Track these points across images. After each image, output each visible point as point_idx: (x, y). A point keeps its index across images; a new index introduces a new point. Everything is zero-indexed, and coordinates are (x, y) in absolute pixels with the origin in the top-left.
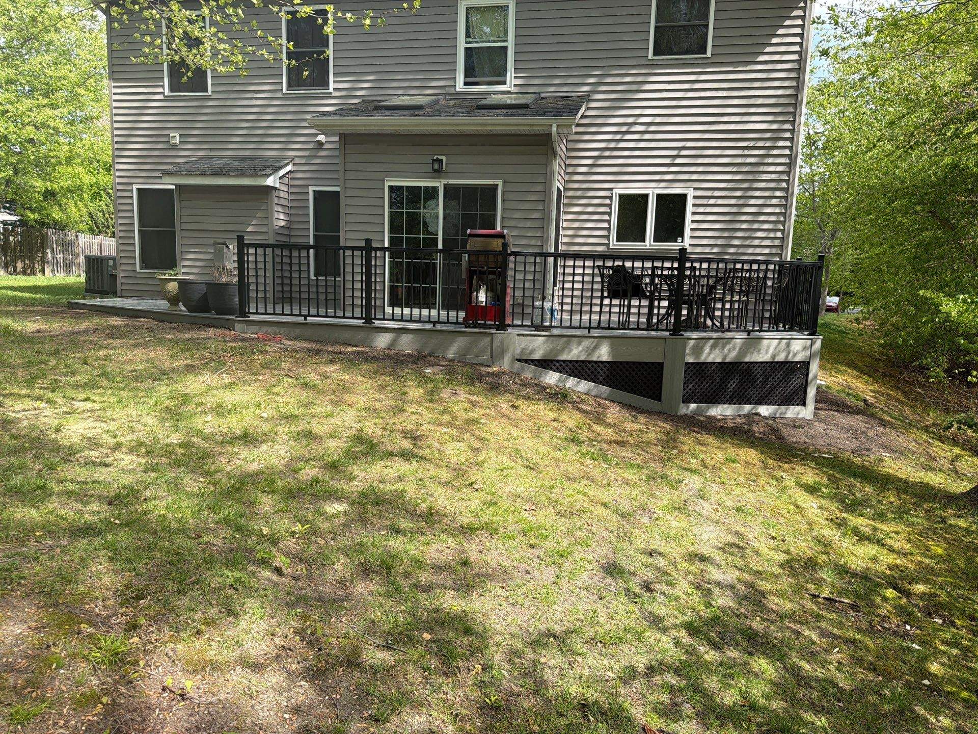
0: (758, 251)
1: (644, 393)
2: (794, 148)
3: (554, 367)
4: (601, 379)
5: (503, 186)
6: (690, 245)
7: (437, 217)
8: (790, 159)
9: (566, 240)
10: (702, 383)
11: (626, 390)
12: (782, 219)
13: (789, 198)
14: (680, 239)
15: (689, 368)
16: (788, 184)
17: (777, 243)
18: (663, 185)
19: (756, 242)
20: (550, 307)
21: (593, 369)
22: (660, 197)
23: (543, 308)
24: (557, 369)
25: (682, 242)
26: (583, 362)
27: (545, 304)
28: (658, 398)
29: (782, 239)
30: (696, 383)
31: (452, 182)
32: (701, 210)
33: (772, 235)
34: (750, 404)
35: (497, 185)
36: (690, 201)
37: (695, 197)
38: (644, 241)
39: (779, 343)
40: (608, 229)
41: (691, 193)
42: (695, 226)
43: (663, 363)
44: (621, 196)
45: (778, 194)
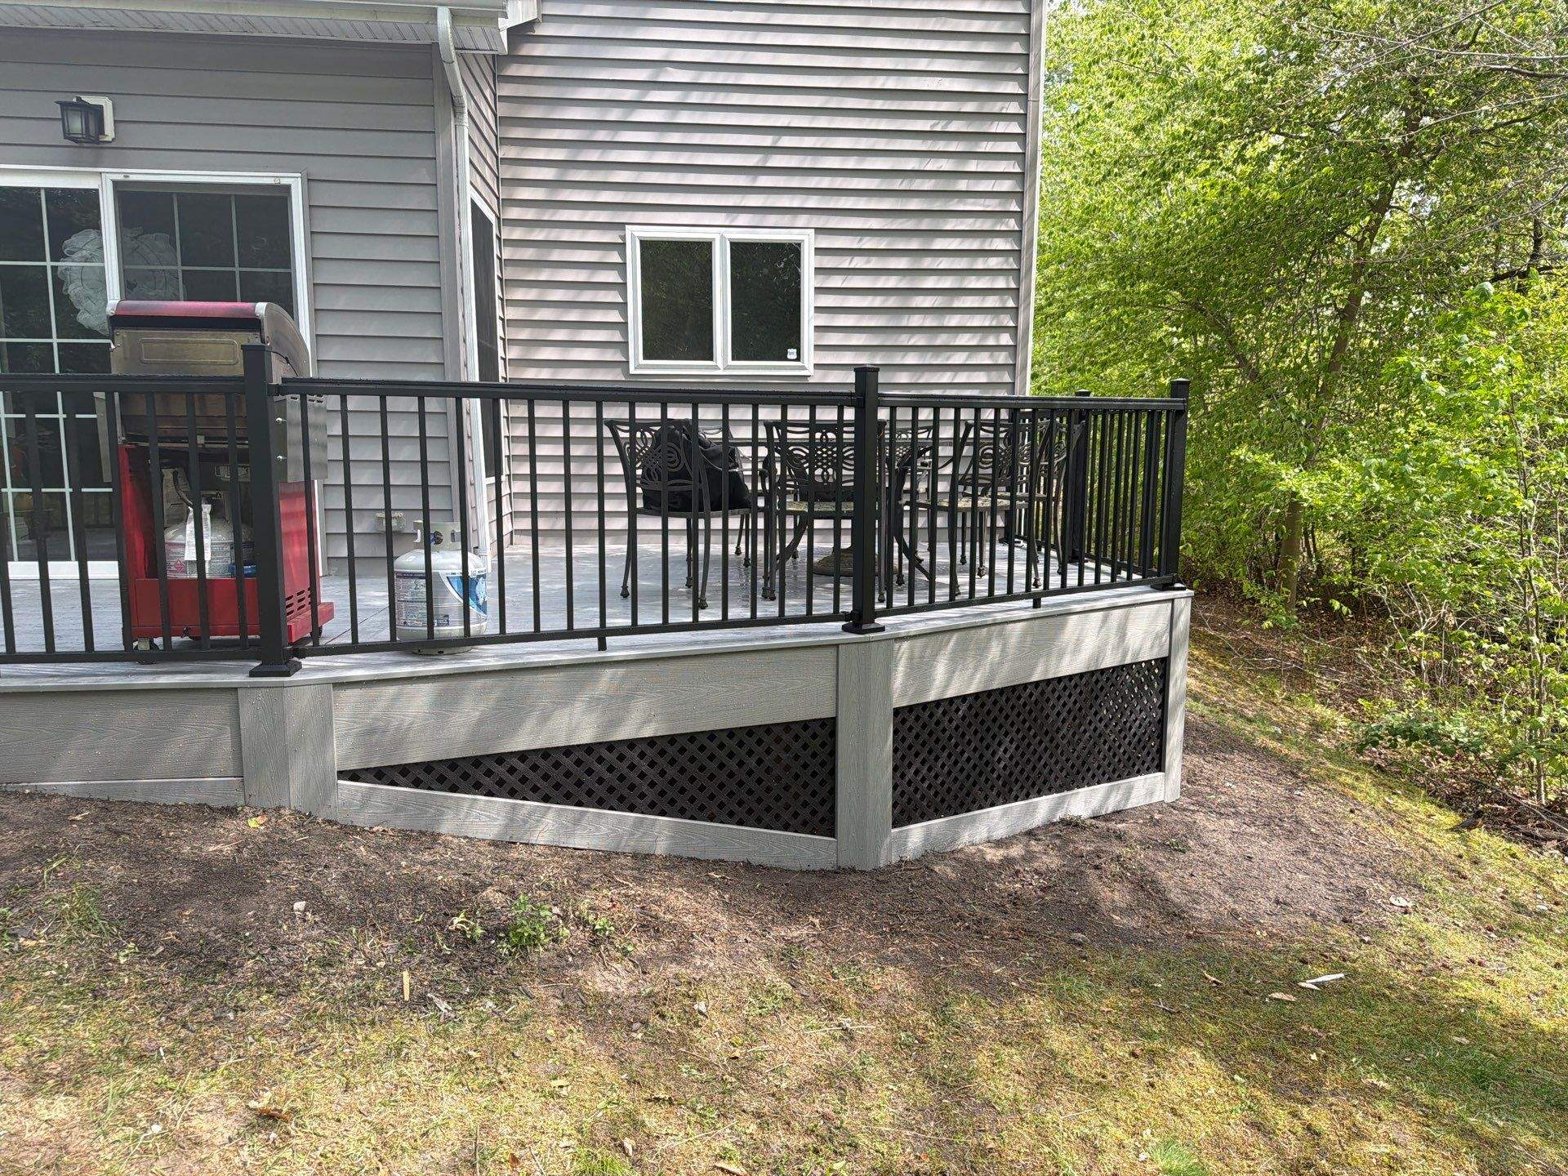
0: (962, 377)
1: (786, 816)
2: (1029, 139)
3: (486, 781)
4: (651, 795)
5: (308, 194)
6: (817, 366)
7: (103, 282)
8: (1023, 164)
9: (514, 353)
10: (937, 759)
11: (731, 817)
12: (1011, 304)
13: (1024, 253)
14: (792, 353)
15: (904, 721)
16: (1020, 222)
17: (1002, 358)
18: (743, 219)
19: (959, 358)
20: (459, 572)
21: (623, 767)
22: (739, 250)
23: (428, 575)
24: (501, 783)
25: (798, 359)
26: (589, 748)
27: (435, 558)
28: (826, 824)
29: (1013, 349)
30: (923, 762)
31: (138, 175)
32: (836, 282)
33: (991, 341)
34: (1050, 791)
35: (288, 188)
36: (809, 262)
37: (819, 251)
38: (709, 356)
39: (1105, 620)
40: (623, 326)
41: (809, 243)
42: (824, 320)
43: (833, 721)
44: (647, 246)
45: (999, 244)
